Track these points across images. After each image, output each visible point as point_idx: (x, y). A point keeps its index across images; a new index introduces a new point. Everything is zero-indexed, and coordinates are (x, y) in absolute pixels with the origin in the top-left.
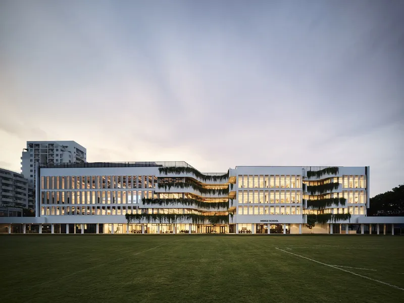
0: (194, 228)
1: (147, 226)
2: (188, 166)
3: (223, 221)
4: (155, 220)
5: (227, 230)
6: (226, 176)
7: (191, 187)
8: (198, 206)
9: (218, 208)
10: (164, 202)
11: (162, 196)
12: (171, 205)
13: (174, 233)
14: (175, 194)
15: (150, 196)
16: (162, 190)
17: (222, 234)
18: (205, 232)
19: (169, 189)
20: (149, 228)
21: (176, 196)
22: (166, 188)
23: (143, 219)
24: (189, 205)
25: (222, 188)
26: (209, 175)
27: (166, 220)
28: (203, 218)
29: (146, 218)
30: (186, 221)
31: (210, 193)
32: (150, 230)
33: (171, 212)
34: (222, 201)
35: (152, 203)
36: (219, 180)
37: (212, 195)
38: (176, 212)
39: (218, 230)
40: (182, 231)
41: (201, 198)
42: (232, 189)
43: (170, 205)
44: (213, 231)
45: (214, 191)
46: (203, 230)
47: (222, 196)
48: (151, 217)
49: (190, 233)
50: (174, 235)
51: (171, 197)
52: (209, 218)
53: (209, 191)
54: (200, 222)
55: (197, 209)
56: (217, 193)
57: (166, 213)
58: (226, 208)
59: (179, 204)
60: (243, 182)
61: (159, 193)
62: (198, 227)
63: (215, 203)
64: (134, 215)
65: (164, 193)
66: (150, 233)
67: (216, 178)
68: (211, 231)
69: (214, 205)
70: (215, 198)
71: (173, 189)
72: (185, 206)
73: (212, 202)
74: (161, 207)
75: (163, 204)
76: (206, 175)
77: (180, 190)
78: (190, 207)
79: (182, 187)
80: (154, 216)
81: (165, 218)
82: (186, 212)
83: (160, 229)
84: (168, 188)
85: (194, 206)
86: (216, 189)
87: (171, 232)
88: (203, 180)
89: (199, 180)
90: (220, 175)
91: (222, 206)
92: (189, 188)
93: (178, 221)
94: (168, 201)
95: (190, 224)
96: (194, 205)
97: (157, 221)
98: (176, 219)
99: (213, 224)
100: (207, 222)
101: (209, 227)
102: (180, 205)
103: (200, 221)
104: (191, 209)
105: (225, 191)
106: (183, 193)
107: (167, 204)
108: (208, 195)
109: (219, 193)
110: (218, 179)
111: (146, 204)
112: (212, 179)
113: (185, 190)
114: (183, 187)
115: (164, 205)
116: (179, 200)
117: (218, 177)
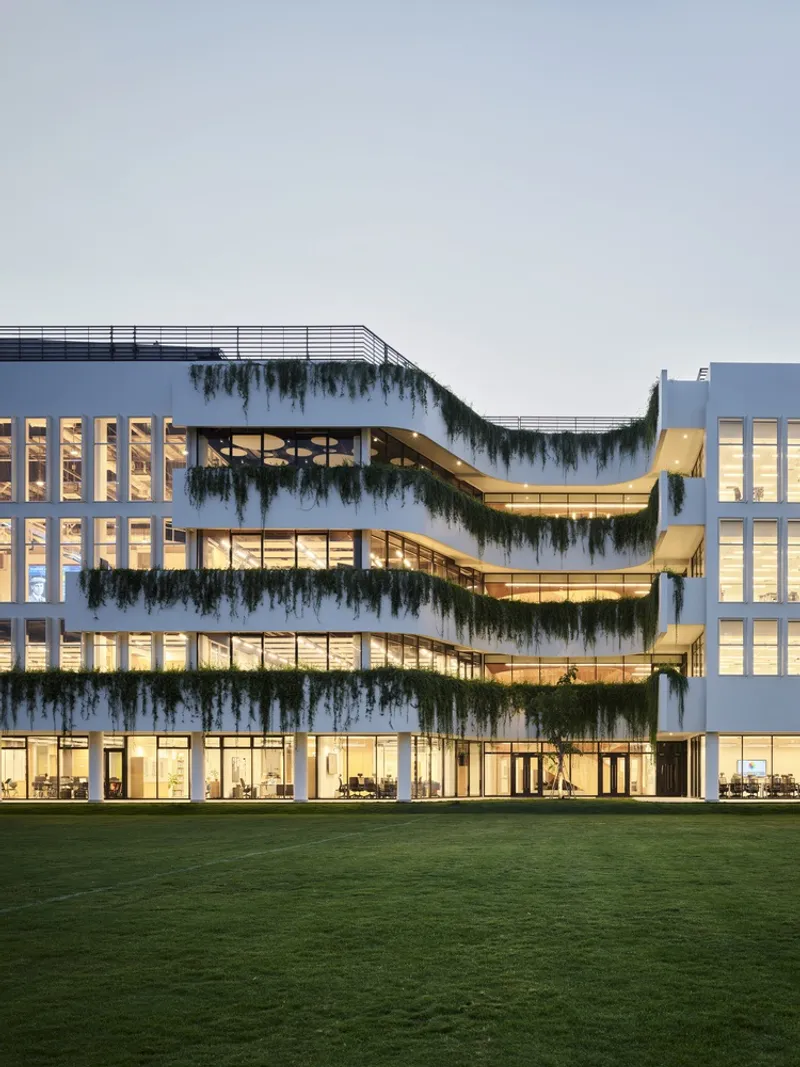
0: (433, 765)
1: (124, 751)
2: (393, 359)
3: (621, 722)
4: (170, 708)
5: (643, 776)
6: (635, 436)
7: (410, 493)
8: (460, 620)
9: (590, 636)
10: (231, 595)
11: (217, 557)
12: (280, 609)
13: (303, 795)
14: (302, 542)
15: (139, 553)
16: (218, 511)
17: (614, 806)
18: (505, 789)
19: (265, 504)
20: (140, 760)
21: (313, 556)
22: (242, 497)
23: (92, 703)
24: (395, 611)
25: (608, 509)
26: (530, 427)
27: (244, 709)
28: (488, 701)
29: (114, 696)
30: (379, 718)
31: (534, 540)
32: (148, 778)
33: (279, 657)
34: (615, 596)
35: (151, 596)
36: (592, 459)
37: (548, 556)
38: (314, 656)
39: (583, 776)
40: (354, 784)
41: (480, 578)
42: (677, 508)
43: (269, 612)
44: (553, 785)
45: (560, 531)
46: (494, 778)
47: (611, 557)
48: (144, 692)
49: (404, 795)
50: (303, 809)
51: (278, 557)
52: (530, 697)
53: (530, 528)
54: (472, 728)
55: (452, 640)
56: (582, 542)
57: (246, 663)
58: (638, 634)
59: (329, 602)
60: (748, 464)
61: (201, 535)
62: (462, 759)
63: (568, 607)
64: (34, 678)
65: (231, 535)
66: (149, 794)
67: (570, 446)
68: (540, 785)
69: (558, 618)
70: (567, 576)
71: (289, 507)
72: (367, 620)
73: (547, 597)
74: (208, 623)
75: (223, 604)
76: (513, 426)
77: (334, 511)
78: (404, 624)
79: (349, 492)
80: (167, 688)
81: (237, 700)
82: (380, 655)
83: (211, 772)
84: (254, 495)
85: (430, 620)
86: (574, 516)
87: (281, 790)
88: (492, 455)
89: (462, 452)
90: (602, 428)
91: (610, 627)
92: (394, 501)
93: (323, 716)
94: (257, 584)
95: (404, 736)
96: (427, 611)
97: (187, 716)
98: (313, 701)
99: (555, 740)
100: (516, 723)
101: (527, 757)
102: (333, 611)
103: (471, 718)
104: (417, 642)
105: (635, 531)
106: (358, 536)
107: (252, 600)
108: (522, 556)
109: (596, 544)
110: (585, 449)
111: (111, 603)
112: (551, 452)
113: (373, 512)
114: (357, 494)
115: (228, 612)
116: (327, 581)
117: (587, 441)
